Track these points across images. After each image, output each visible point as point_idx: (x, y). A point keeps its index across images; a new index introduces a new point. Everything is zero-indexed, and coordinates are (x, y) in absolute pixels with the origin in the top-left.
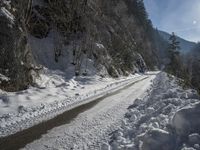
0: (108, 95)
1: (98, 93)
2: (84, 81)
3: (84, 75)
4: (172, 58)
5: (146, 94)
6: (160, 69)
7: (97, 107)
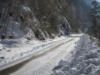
0: (34, 57)
1: (24, 55)
2: (10, 44)
3: (11, 37)
4: (94, 22)
5: (71, 55)
6: (83, 31)
7: (22, 69)
